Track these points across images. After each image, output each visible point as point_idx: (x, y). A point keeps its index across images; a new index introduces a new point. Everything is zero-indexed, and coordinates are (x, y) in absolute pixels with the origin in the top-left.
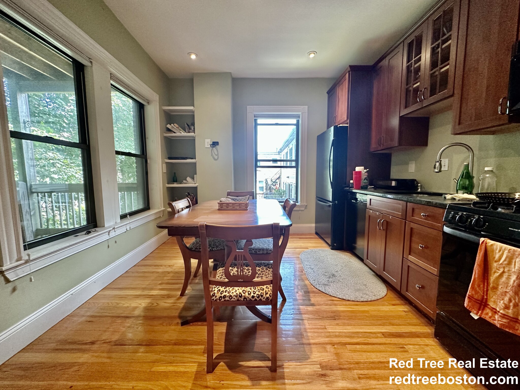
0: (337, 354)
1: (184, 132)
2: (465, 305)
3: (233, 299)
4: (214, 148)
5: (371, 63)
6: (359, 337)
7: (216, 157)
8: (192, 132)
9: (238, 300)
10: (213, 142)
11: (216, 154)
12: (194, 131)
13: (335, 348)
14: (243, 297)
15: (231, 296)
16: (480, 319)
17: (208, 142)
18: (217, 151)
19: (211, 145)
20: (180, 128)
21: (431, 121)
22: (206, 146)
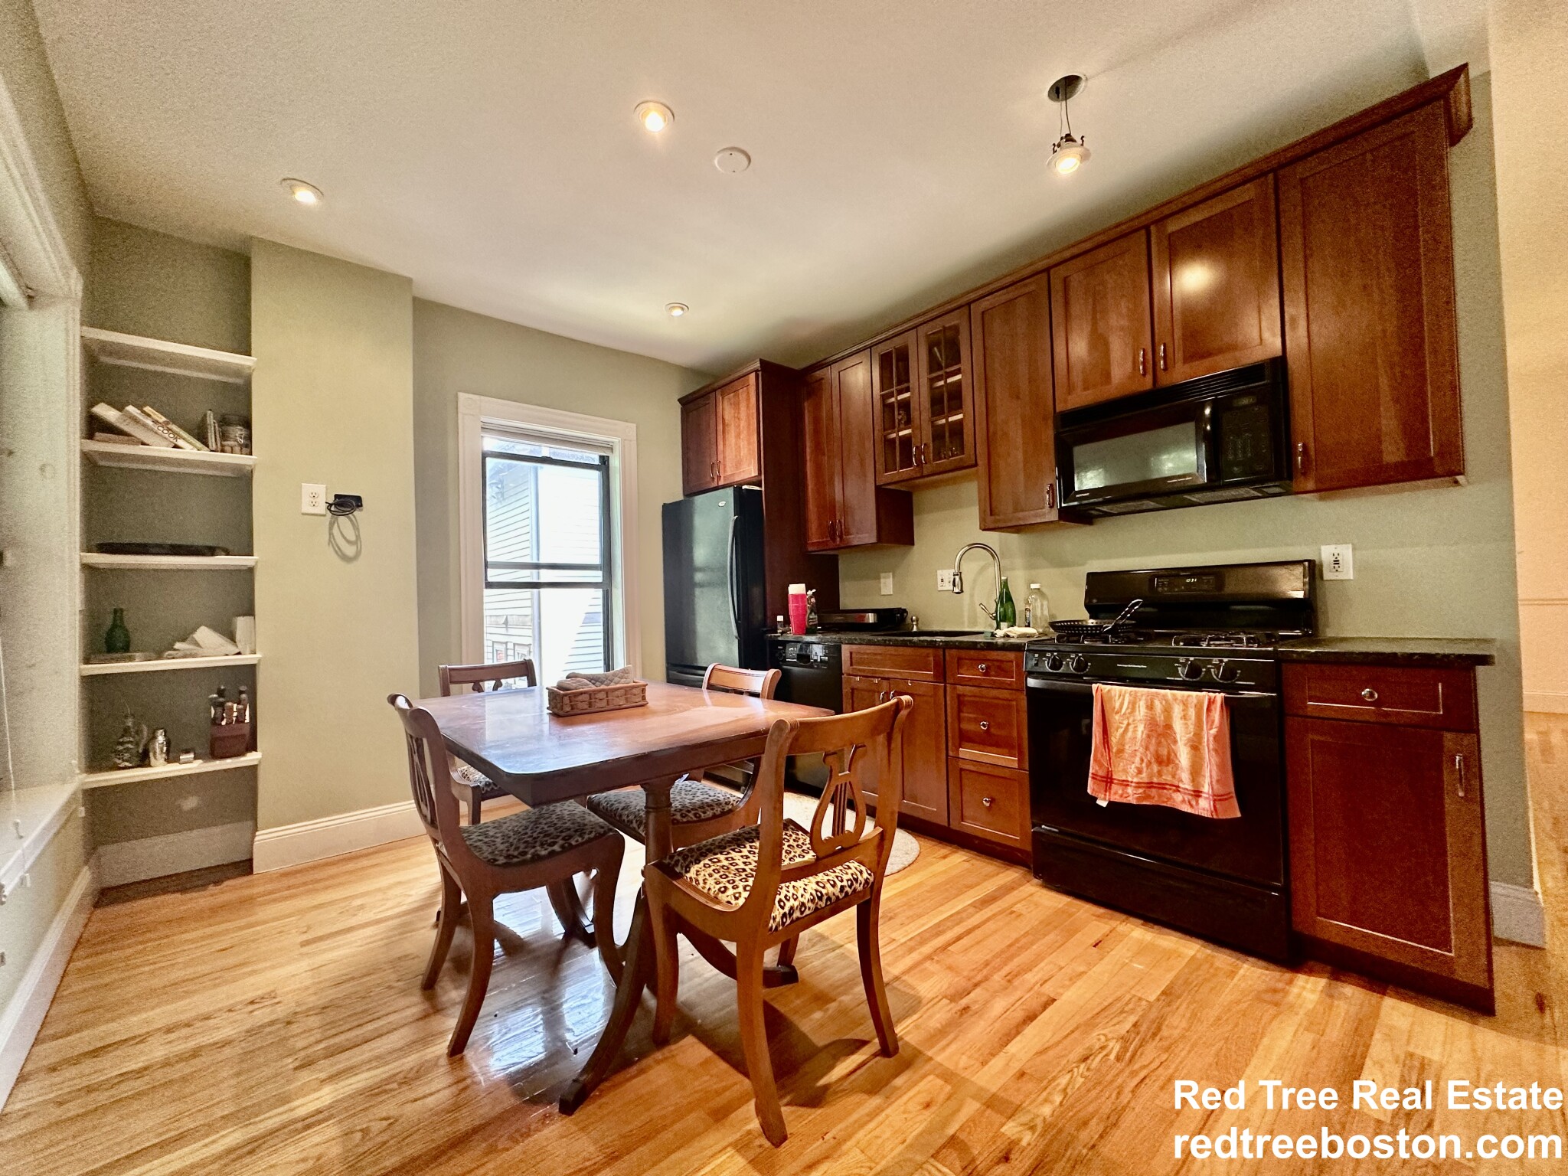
0: (950, 968)
1: (199, 444)
2: (1089, 791)
3: (807, 912)
4: (342, 520)
5: (799, 365)
6: (950, 928)
7: (350, 551)
8: (237, 449)
9: (816, 909)
10: (337, 496)
11: (353, 538)
12: (247, 446)
13: (938, 962)
14: (825, 897)
15: (803, 904)
16: (1111, 803)
17: (316, 496)
18: (356, 527)
19: (331, 505)
20: (174, 427)
21: (915, 498)
22: (307, 508)
